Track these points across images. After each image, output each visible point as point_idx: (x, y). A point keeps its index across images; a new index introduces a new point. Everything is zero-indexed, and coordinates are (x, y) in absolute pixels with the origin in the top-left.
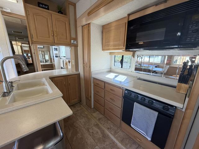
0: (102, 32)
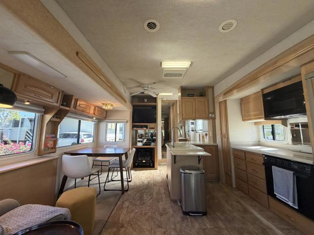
0: (241, 104)
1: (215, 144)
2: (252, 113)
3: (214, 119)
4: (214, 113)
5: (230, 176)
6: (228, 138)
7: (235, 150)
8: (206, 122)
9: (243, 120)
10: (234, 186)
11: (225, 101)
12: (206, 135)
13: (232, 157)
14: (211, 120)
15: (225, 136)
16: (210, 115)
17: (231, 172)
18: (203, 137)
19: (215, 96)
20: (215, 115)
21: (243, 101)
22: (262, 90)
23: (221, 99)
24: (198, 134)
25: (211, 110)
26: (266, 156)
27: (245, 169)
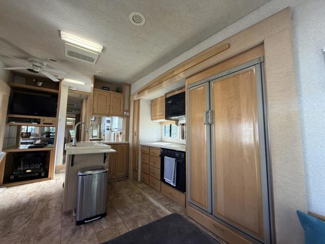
0: (151, 105)
1: (127, 142)
2: (158, 114)
3: (128, 117)
4: (129, 111)
5: (137, 171)
6: (138, 136)
7: (143, 146)
8: (121, 120)
9: (152, 120)
10: (139, 180)
11: (139, 100)
12: (121, 133)
13: (140, 153)
14: (125, 118)
15: (136, 134)
16: (125, 113)
17: (138, 167)
18: (117, 136)
19: (131, 94)
20: (129, 114)
21: (153, 103)
22: (166, 94)
23: (136, 98)
24: (113, 133)
25: (126, 108)
26: (163, 149)
27: (148, 163)
